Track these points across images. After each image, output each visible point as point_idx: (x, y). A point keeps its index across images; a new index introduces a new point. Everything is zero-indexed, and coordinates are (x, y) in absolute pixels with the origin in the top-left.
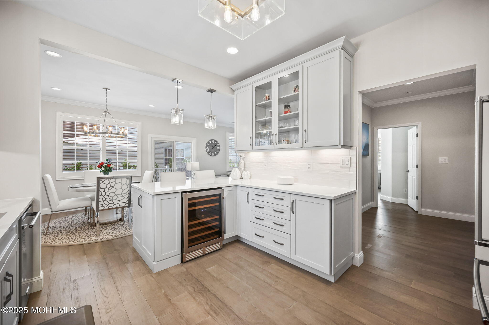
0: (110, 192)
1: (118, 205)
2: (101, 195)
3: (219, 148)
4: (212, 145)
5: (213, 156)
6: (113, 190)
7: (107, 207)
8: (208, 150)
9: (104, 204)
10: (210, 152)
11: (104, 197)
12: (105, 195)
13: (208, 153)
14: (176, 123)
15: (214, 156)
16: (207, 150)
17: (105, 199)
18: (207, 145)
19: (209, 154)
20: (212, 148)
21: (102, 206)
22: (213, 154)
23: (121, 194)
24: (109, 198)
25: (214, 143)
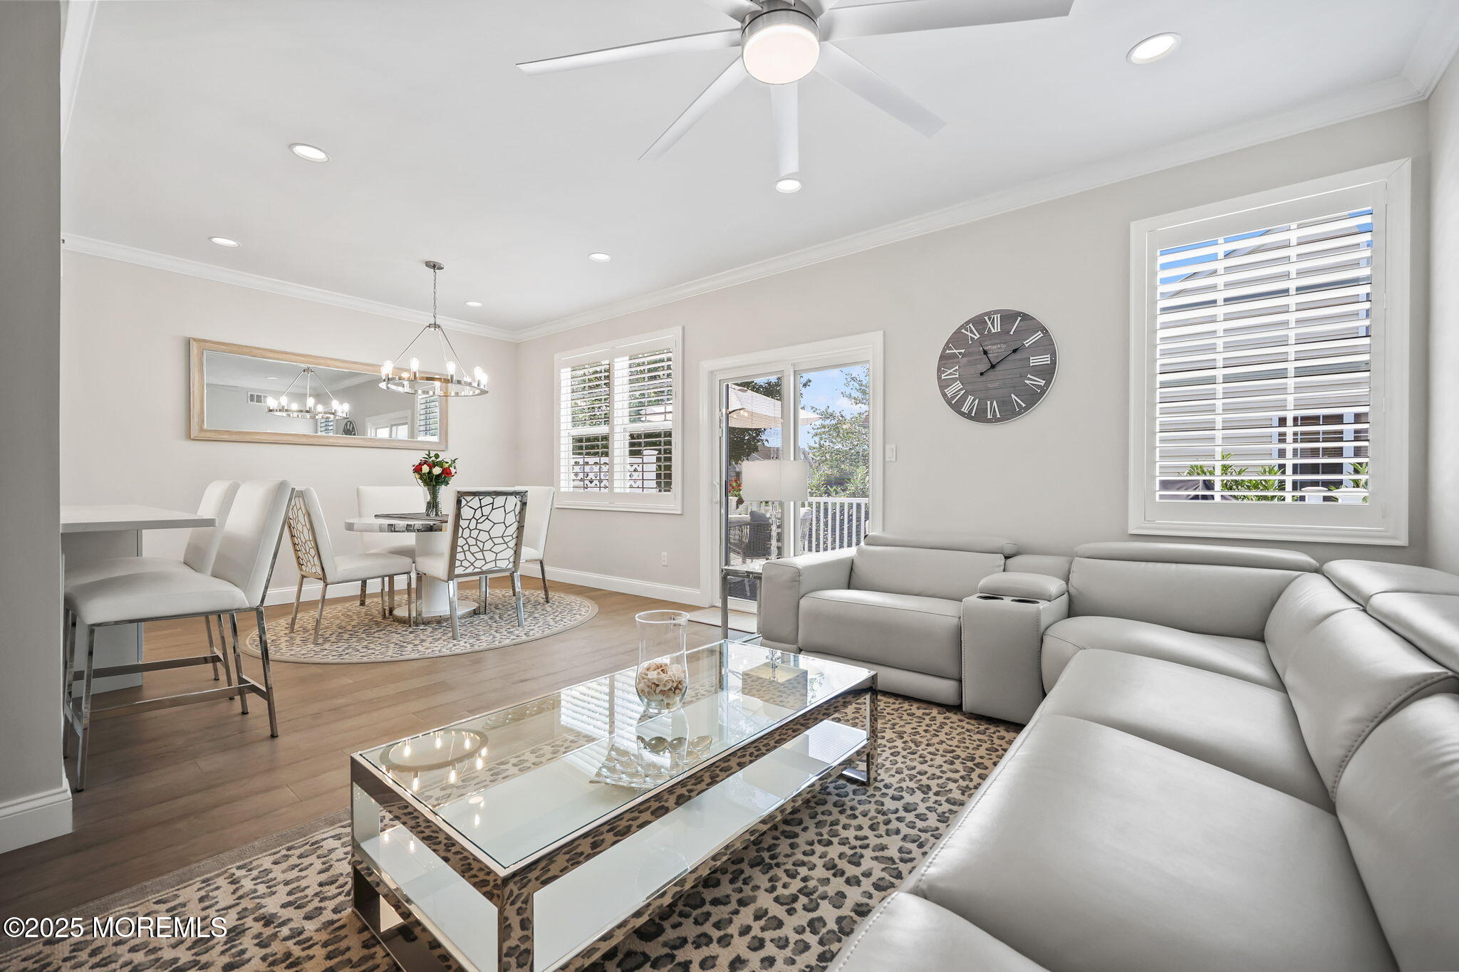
0: (480, 530)
1: (492, 565)
2: (462, 536)
3: (1045, 359)
4: (985, 352)
5: (995, 420)
6: (487, 525)
7: (470, 570)
8: (958, 385)
9: (466, 559)
10: (970, 398)
11: (467, 543)
12: (470, 536)
13: (957, 407)
15: (998, 420)
16: (943, 385)
17: (469, 546)
18: (945, 360)
19: (965, 409)
20: (984, 366)
21: (461, 566)
22: (993, 406)
23: (502, 537)
24: (476, 545)
25: (1005, 332)
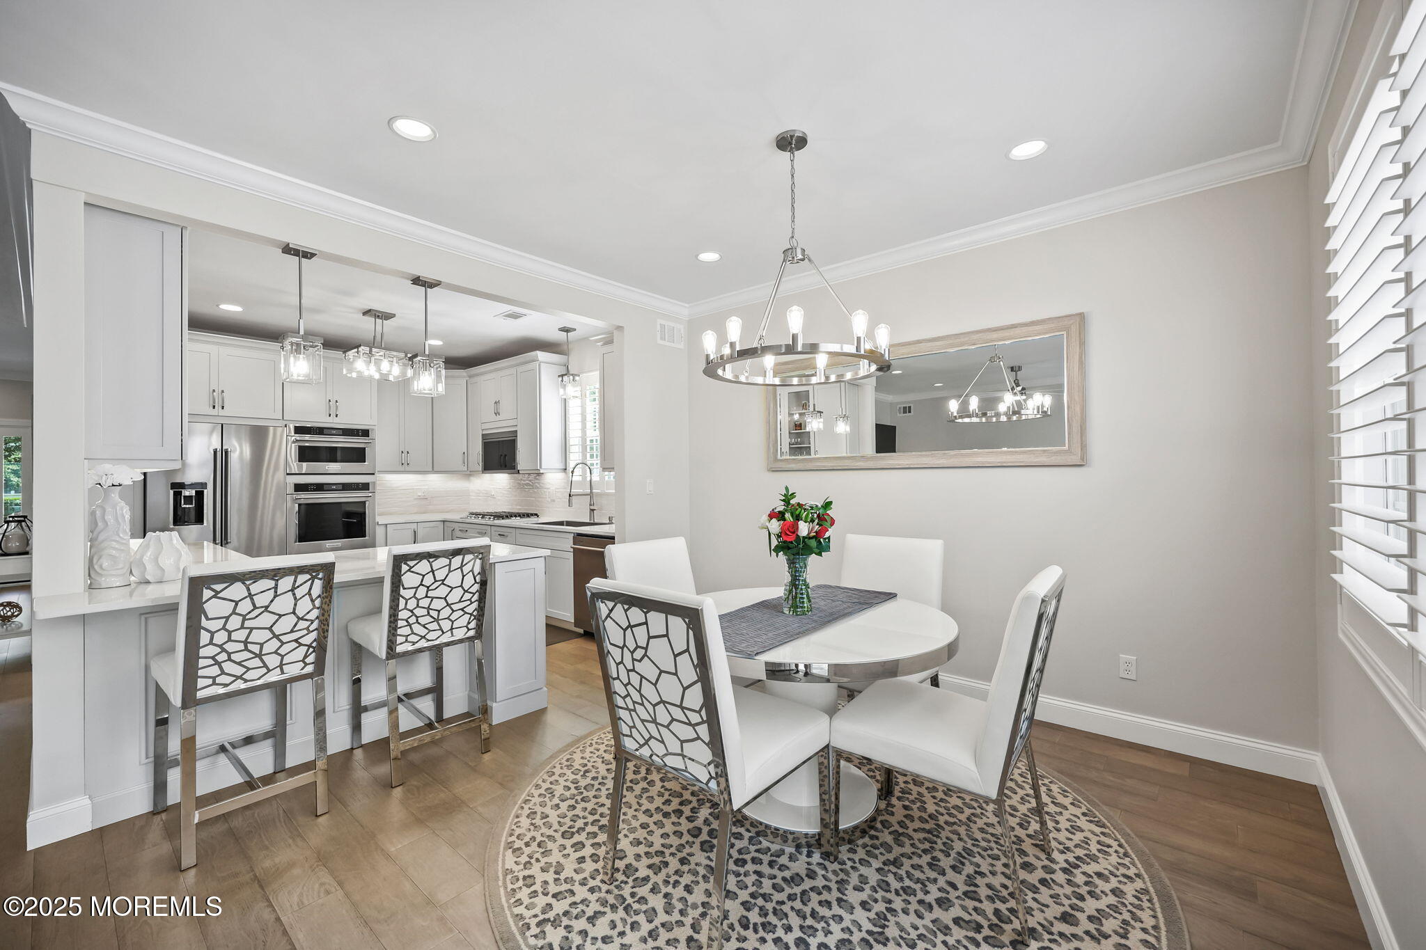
14: (426, 394)
